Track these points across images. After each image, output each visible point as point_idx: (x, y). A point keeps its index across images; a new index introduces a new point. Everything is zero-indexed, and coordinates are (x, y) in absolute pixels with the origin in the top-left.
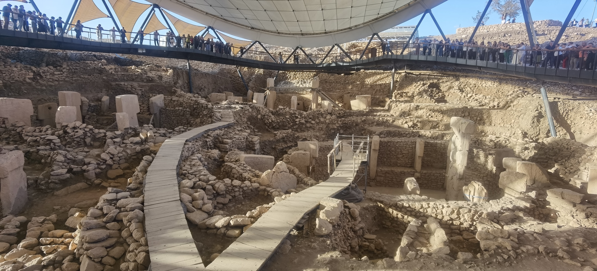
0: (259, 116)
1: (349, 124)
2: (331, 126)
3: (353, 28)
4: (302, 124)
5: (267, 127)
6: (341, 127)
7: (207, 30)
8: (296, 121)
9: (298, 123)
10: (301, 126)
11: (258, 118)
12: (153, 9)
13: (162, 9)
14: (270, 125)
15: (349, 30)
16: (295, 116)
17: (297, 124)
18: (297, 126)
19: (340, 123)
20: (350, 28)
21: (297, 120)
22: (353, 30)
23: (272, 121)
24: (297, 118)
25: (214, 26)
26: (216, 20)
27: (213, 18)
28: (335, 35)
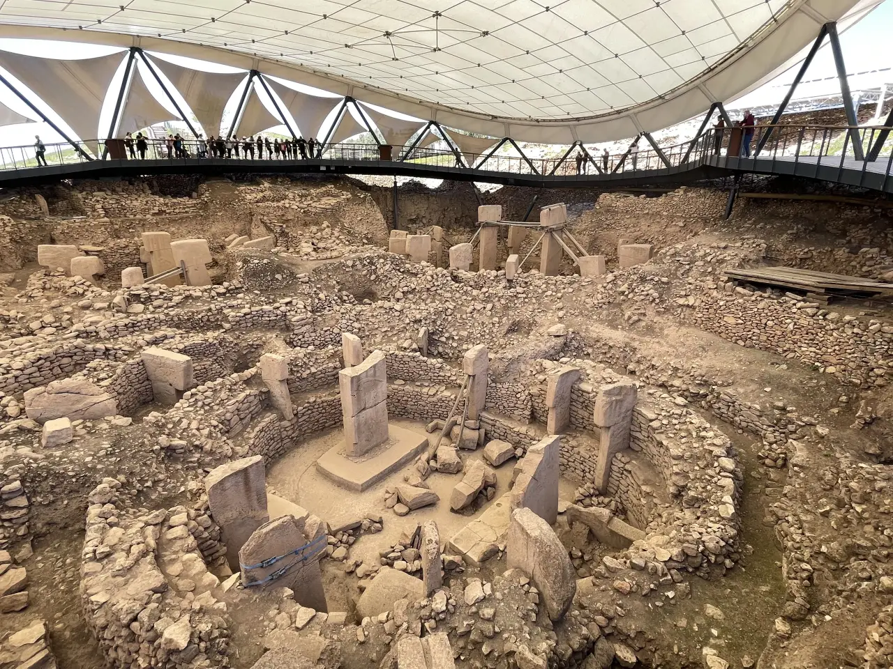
3: (667, 97)
7: (428, 127)
12: (345, 105)
13: (360, 104)
15: (660, 101)
20: (660, 97)
22: (668, 101)
25: (437, 120)
26: (437, 110)
27: (431, 108)
28: (636, 114)
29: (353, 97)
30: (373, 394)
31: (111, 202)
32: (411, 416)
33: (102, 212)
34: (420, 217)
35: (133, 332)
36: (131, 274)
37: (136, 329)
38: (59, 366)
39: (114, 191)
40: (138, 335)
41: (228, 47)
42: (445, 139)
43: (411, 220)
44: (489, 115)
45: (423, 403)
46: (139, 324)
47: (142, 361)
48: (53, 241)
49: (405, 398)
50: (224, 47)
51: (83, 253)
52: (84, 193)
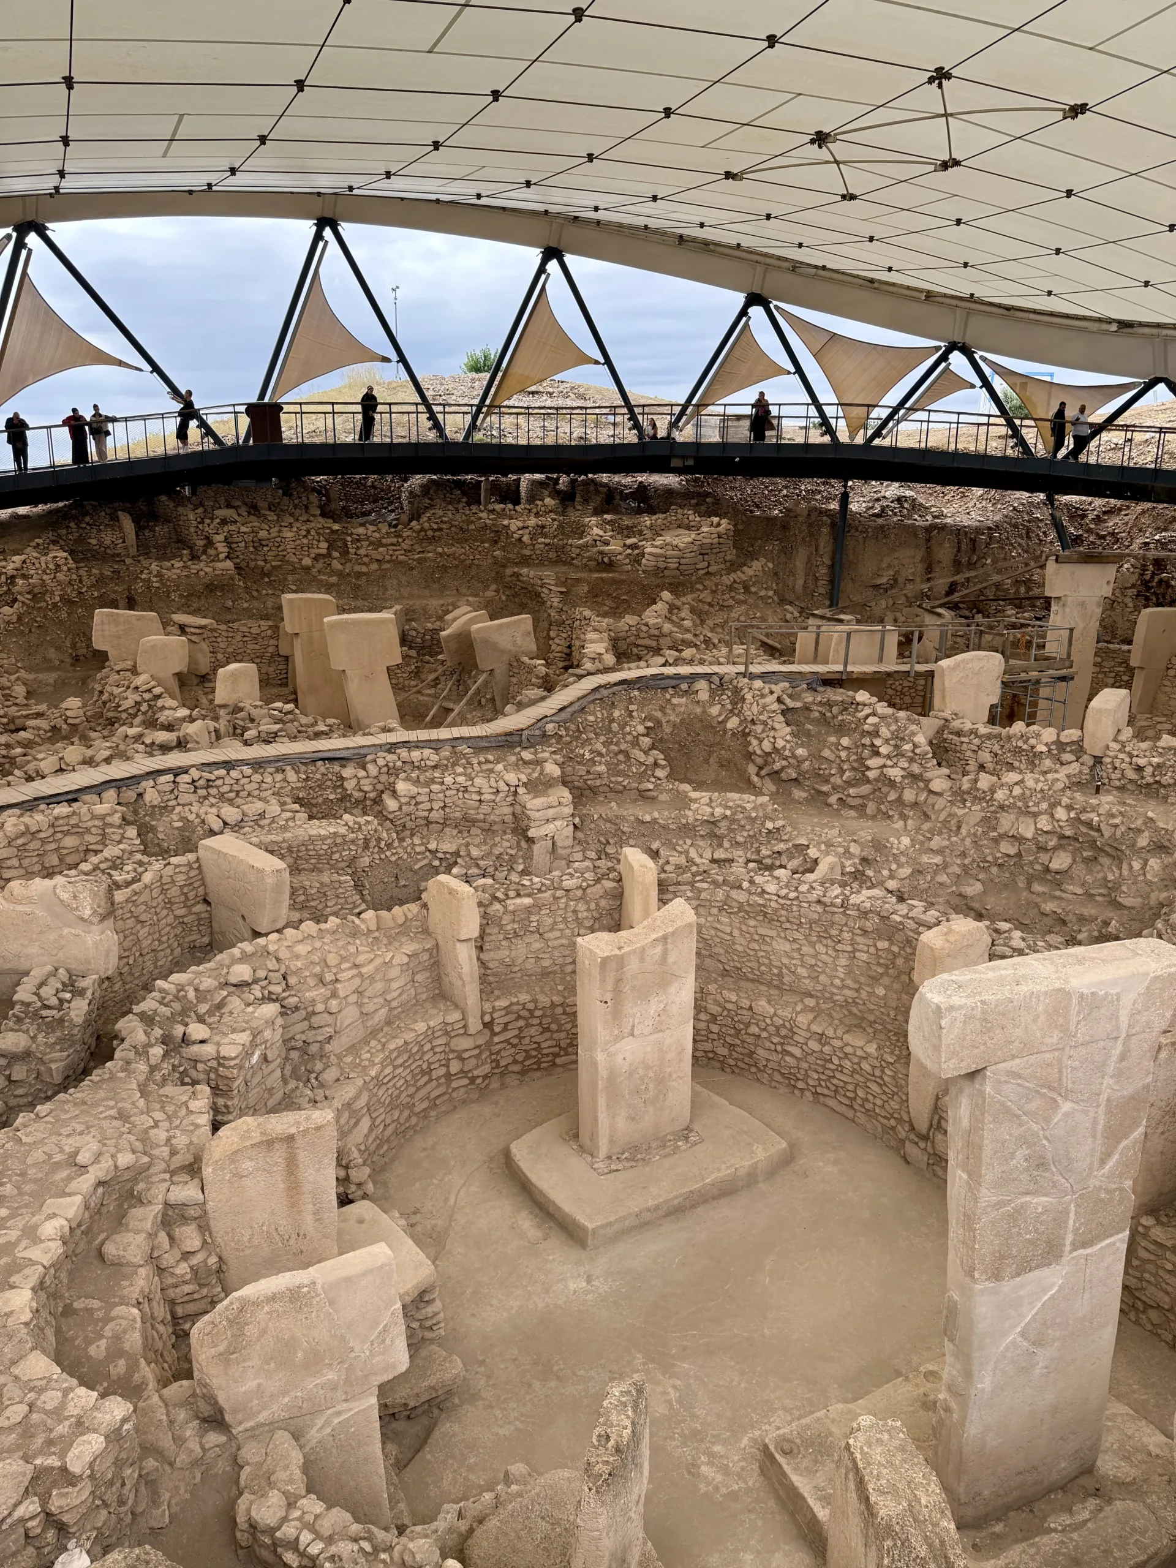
0: (733, 723)
1: (1107, 832)
2: (1006, 822)
4: (892, 783)
5: (752, 769)
6: (1063, 837)
7: (944, 358)
8: (868, 768)
9: (871, 775)
10: (885, 789)
11: (725, 731)
12: (743, 313)
14: (766, 763)
16: (873, 745)
17: (868, 781)
18: (866, 789)
19: (1061, 813)
21: (874, 762)
23: (776, 750)
24: (877, 753)
25: (968, 341)
29: (765, 294)
30: (654, 1007)
31: (245, 527)
32: (765, 1078)
33: (222, 548)
34: (901, 580)
35: (205, 798)
36: (234, 676)
37: (213, 791)
38: (57, 850)
39: (254, 509)
40: (212, 805)
41: (483, 201)
42: (987, 384)
43: (876, 587)
44: (1110, 321)
45: (797, 1052)
46: (219, 782)
47: (198, 860)
48: (131, 604)
49: (754, 1029)
50: (476, 201)
51: (175, 629)
52: (200, 510)
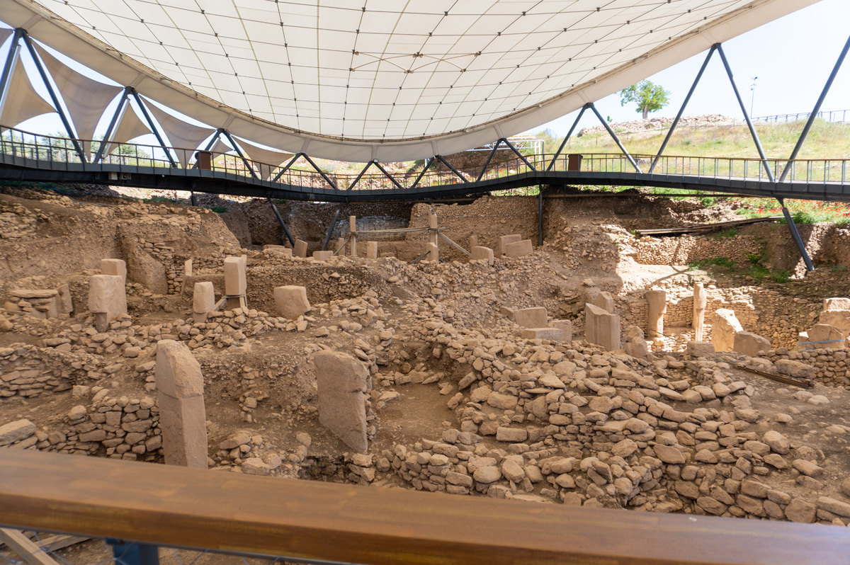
3: (467, 131)
7: (217, 136)
12: (125, 96)
13: (140, 97)
20: (463, 131)
25: (229, 129)
26: (236, 117)
27: (229, 114)
28: (437, 141)
29: (136, 89)
42: (237, 149)
44: (292, 129)
